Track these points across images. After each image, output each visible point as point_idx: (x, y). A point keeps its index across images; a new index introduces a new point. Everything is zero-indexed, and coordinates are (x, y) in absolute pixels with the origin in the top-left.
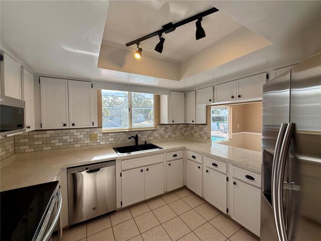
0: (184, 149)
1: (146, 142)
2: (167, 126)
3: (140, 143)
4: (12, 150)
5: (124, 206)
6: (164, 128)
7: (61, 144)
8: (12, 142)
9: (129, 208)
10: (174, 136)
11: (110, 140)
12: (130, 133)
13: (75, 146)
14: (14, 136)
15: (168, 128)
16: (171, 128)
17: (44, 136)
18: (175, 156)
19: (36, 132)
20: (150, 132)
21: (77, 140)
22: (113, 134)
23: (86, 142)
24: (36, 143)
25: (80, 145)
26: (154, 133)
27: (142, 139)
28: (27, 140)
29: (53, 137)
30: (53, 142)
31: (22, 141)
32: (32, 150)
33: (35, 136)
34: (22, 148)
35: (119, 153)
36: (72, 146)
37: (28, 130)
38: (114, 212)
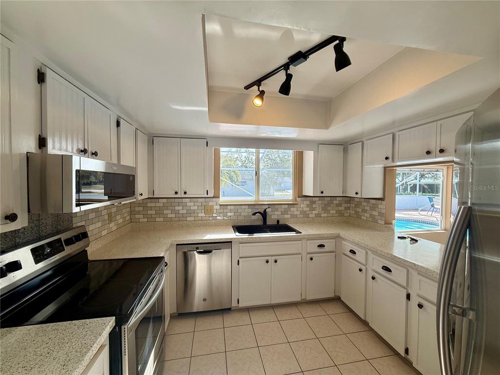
0: (337, 237)
1: (278, 221)
2: (314, 199)
3: (269, 222)
4: (128, 218)
5: (241, 305)
6: (308, 203)
7: (173, 215)
8: (129, 209)
9: (248, 310)
10: (325, 215)
11: (229, 214)
12: (256, 207)
13: (188, 219)
14: (130, 203)
15: (314, 202)
16: (320, 202)
17: (157, 205)
18: (321, 246)
19: (150, 200)
20: (286, 206)
21: (190, 213)
22: (233, 207)
23: (200, 215)
24: (149, 212)
25: (193, 219)
26: (292, 209)
27: (273, 217)
28: (141, 209)
29: (166, 207)
30: (165, 212)
31: (137, 209)
32: (146, 220)
33: (149, 205)
34: (137, 216)
35: (237, 234)
36: (184, 219)
37: (140, 198)
38: (228, 310)
